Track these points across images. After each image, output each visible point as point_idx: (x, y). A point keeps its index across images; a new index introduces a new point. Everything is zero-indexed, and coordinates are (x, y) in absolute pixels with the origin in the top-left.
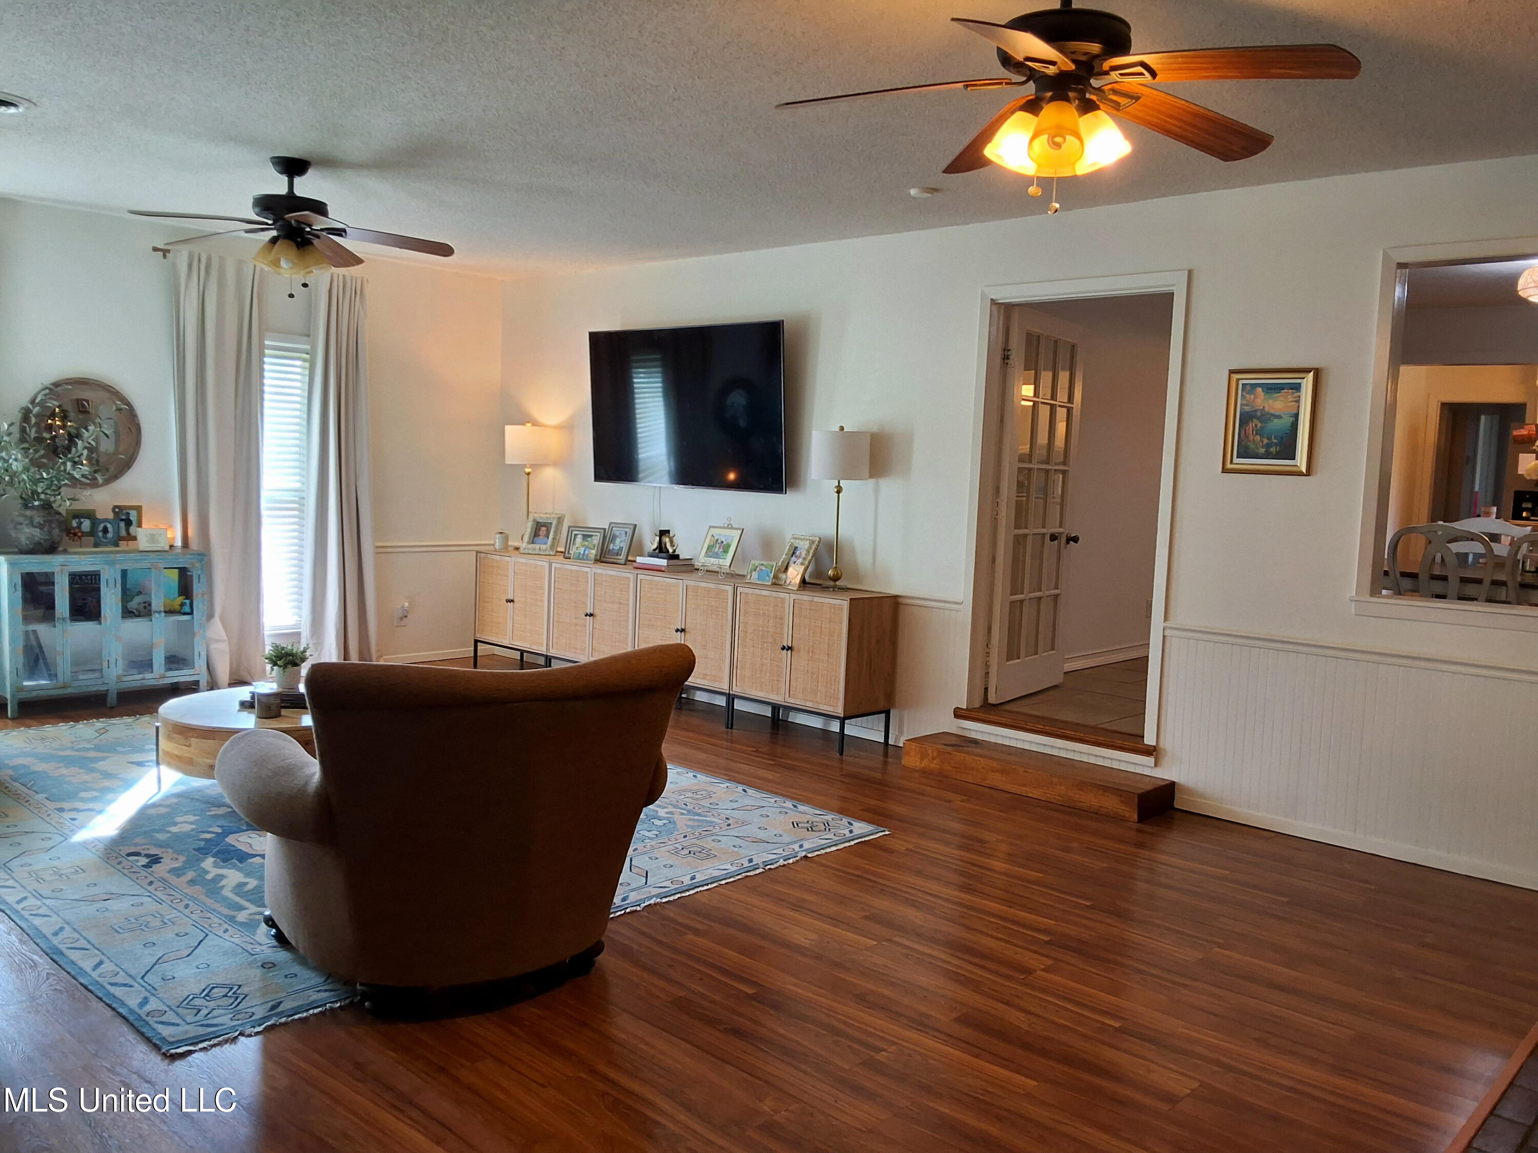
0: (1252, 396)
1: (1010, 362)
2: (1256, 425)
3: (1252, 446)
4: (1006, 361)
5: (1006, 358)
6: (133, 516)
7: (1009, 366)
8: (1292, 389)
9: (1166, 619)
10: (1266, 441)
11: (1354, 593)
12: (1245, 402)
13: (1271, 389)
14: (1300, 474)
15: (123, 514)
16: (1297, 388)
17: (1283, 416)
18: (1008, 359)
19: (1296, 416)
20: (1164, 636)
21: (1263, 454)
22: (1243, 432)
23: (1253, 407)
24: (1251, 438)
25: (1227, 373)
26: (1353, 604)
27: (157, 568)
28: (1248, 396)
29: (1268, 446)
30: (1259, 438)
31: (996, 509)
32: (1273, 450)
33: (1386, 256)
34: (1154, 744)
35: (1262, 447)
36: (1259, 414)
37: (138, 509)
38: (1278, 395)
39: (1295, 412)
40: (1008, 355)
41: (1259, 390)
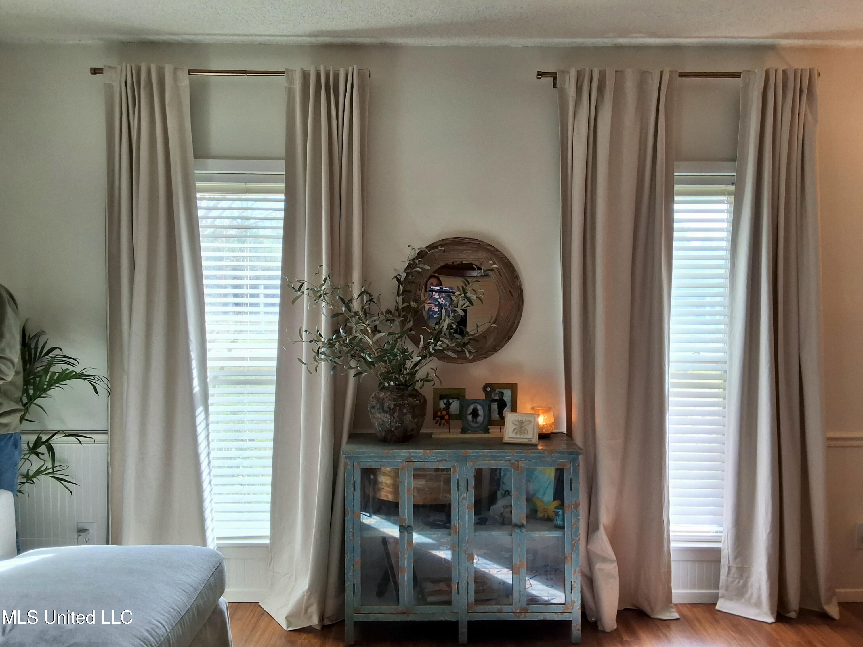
6: (507, 395)
15: (496, 394)
27: (517, 468)
37: (513, 387)
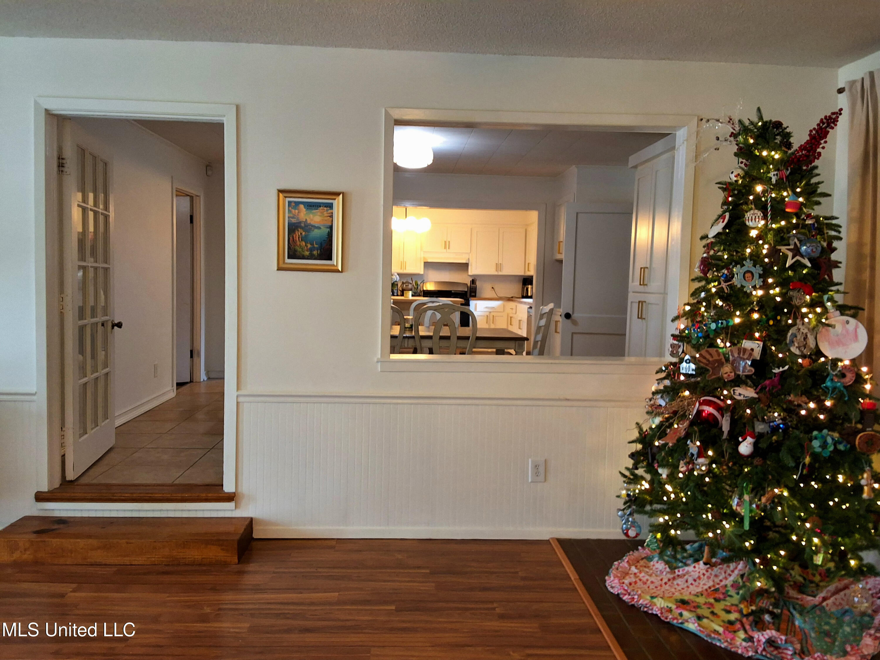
0: (297, 211)
1: (65, 169)
2: (301, 234)
3: (299, 249)
4: (61, 169)
5: (61, 165)
7: (65, 173)
8: (325, 207)
9: (238, 389)
10: (309, 246)
11: (380, 357)
12: (292, 215)
13: (310, 206)
14: (338, 271)
16: (330, 206)
17: (322, 227)
18: (63, 166)
19: (331, 227)
20: (238, 403)
21: (308, 256)
22: (291, 238)
23: (298, 219)
24: (298, 243)
25: (276, 192)
26: (379, 364)
28: (293, 210)
29: (311, 250)
30: (304, 244)
31: (61, 303)
32: (315, 253)
33: (387, 114)
34: (234, 491)
35: (307, 251)
36: (303, 225)
38: (316, 211)
39: (331, 224)
40: (63, 164)
41: (302, 206)
